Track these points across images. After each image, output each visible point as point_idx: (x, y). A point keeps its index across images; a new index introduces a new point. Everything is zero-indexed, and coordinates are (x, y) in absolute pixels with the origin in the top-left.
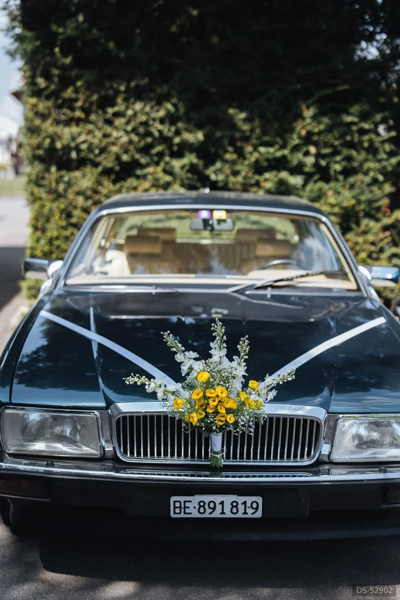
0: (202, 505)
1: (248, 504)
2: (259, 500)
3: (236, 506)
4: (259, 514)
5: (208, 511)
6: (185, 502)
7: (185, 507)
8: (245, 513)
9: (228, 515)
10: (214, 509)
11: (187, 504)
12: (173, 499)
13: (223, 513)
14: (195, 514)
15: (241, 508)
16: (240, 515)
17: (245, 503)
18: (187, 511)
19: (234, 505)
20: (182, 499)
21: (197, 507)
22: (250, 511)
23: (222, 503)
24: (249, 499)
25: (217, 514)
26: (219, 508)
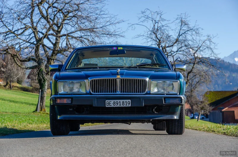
0: (114, 103)
1: (127, 102)
2: (130, 101)
3: (124, 103)
4: (130, 105)
5: (116, 104)
6: (110, 102)
7: (110, 104)
8: (126, 105)
9: (122, 106)
10: (118, 104)
11: (110, 103)
12: (106, 101)
13: (120, 105)
14: (113, 106)
15: (125, 103)
16: (125, 106)
17: (126, 102)
18: (110, 105)
19: (123, 103)
20: (109, 101)
21: (113, 103)
22: (128, 104)
23: (120, 102)
24: (127, 101)
25: (118, 106)
26: (119, 103)
